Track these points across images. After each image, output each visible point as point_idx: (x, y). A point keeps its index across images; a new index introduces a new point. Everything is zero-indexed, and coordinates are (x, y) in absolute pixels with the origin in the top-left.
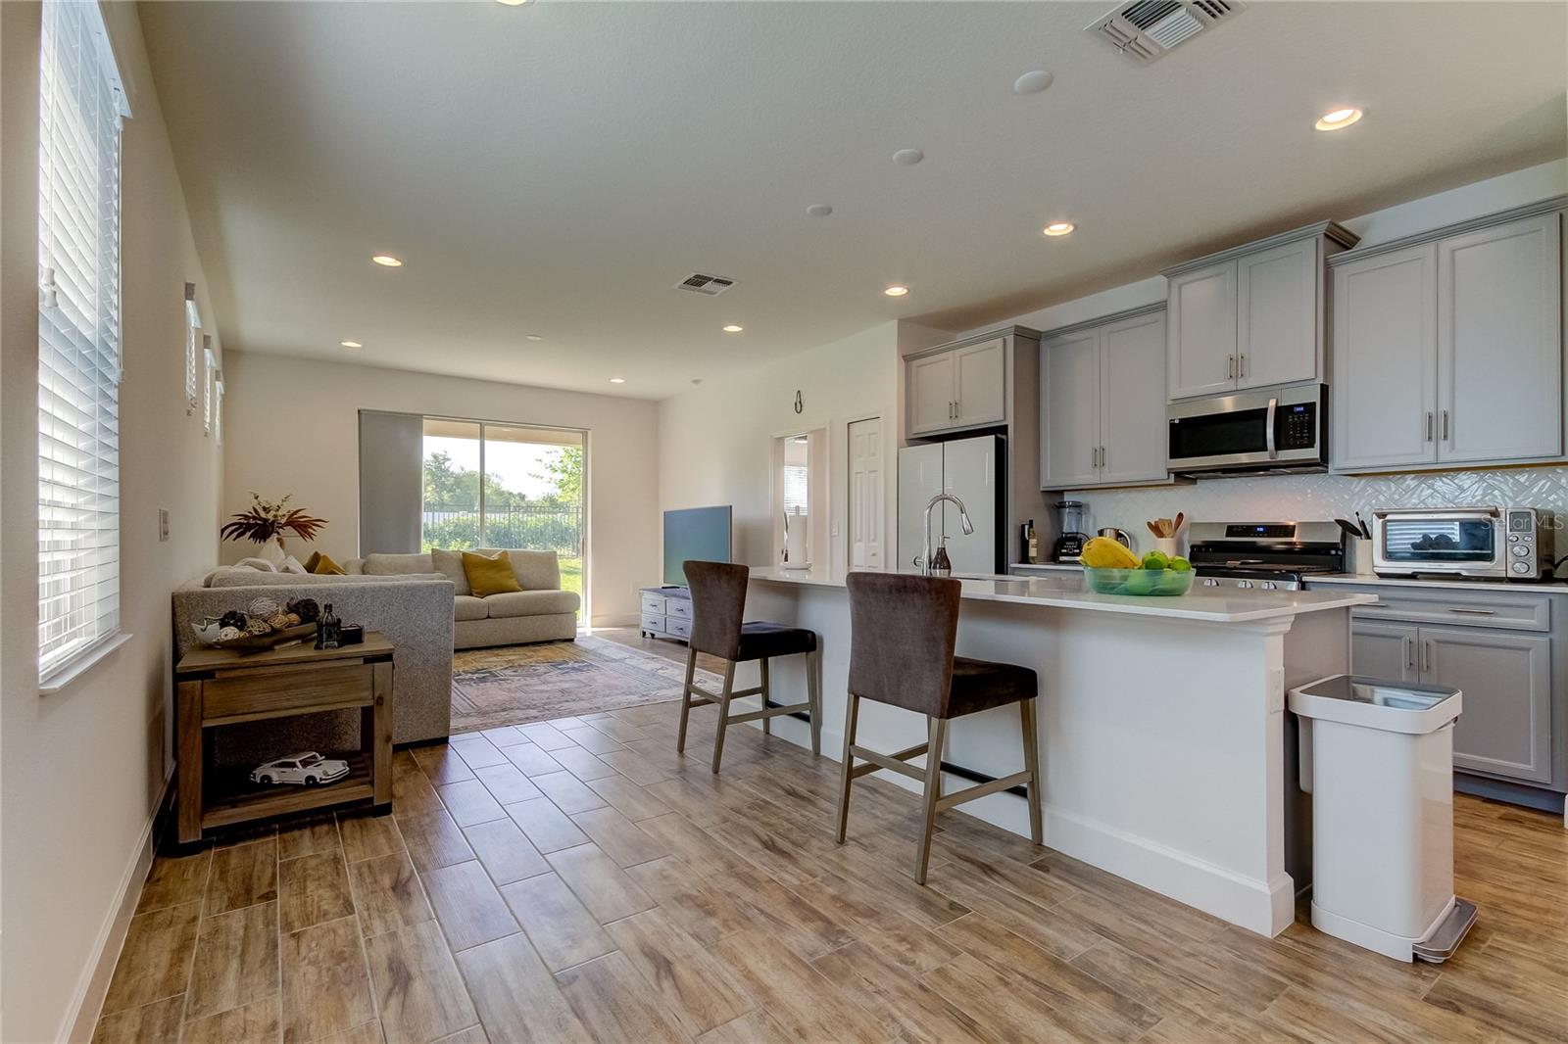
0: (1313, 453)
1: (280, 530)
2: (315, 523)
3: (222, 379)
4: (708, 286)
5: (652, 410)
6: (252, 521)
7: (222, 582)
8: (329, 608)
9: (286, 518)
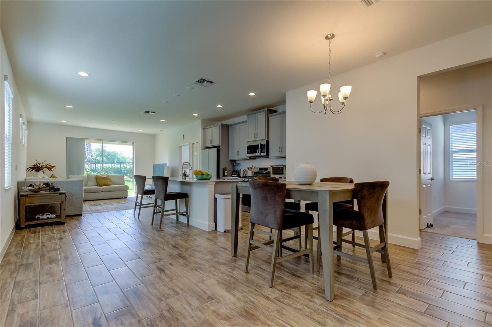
0: (265, 154)
1: (43, 169)
2: (53, 167)
3: (27, 130)
4: (150, 113)
5: (153, 137)
6: (35, 167)
7: (28, 180)
8: (52, 184)
9: (45, 166)
